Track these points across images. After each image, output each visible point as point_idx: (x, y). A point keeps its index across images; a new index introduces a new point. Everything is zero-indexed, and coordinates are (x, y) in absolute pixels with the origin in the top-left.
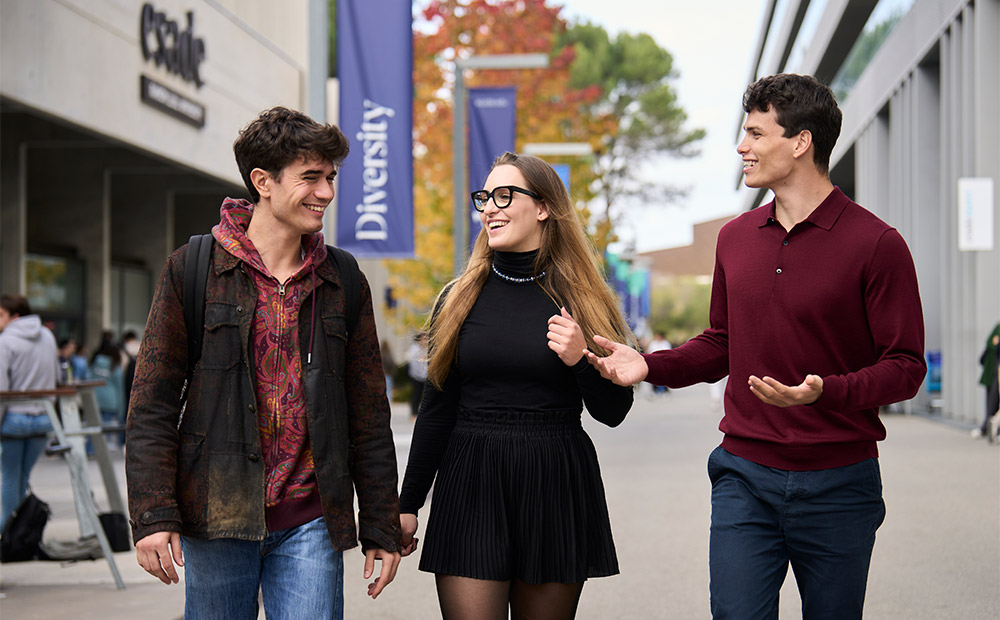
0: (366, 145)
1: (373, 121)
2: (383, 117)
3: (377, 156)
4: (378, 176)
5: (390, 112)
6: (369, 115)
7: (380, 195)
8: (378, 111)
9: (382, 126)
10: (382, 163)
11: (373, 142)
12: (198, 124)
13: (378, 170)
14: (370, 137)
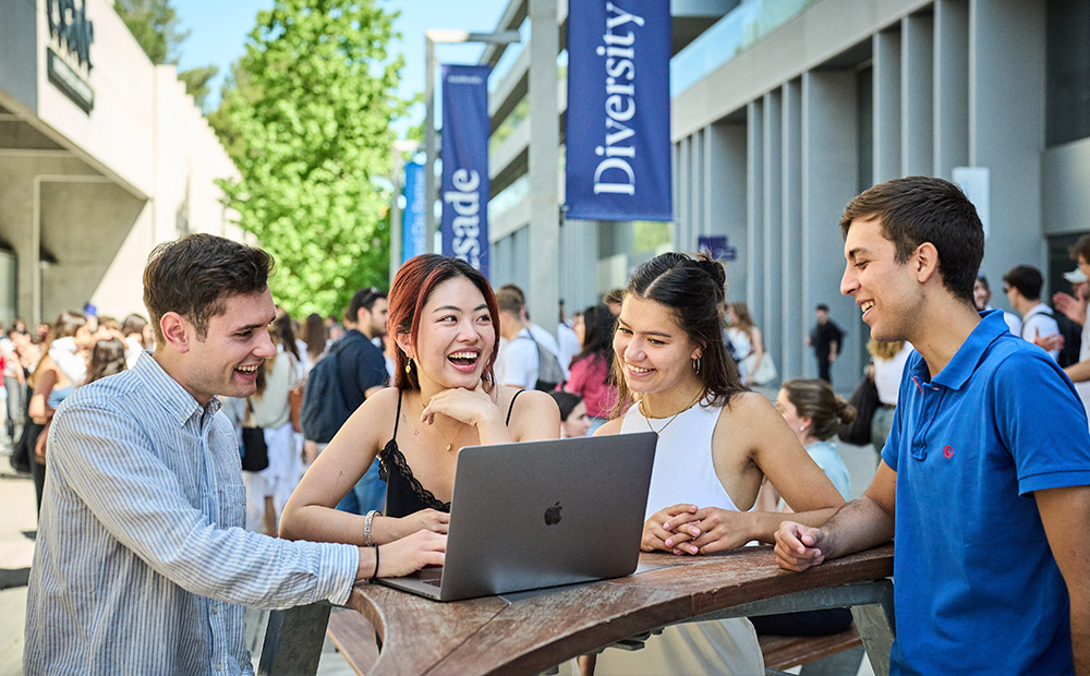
0: (610, 62)
1: (618, 31)
2: (630, 26)
3: (622, 80)
4: (625, 108)
5: (640, 21)
6: (612, 23)
7: (628, 133)
8: (625, 18)
9: (629, 39)
10: (629, 90)
11: (618, 59)
12: (87, 107)
13: (624, 97)
14: (612, 52)
